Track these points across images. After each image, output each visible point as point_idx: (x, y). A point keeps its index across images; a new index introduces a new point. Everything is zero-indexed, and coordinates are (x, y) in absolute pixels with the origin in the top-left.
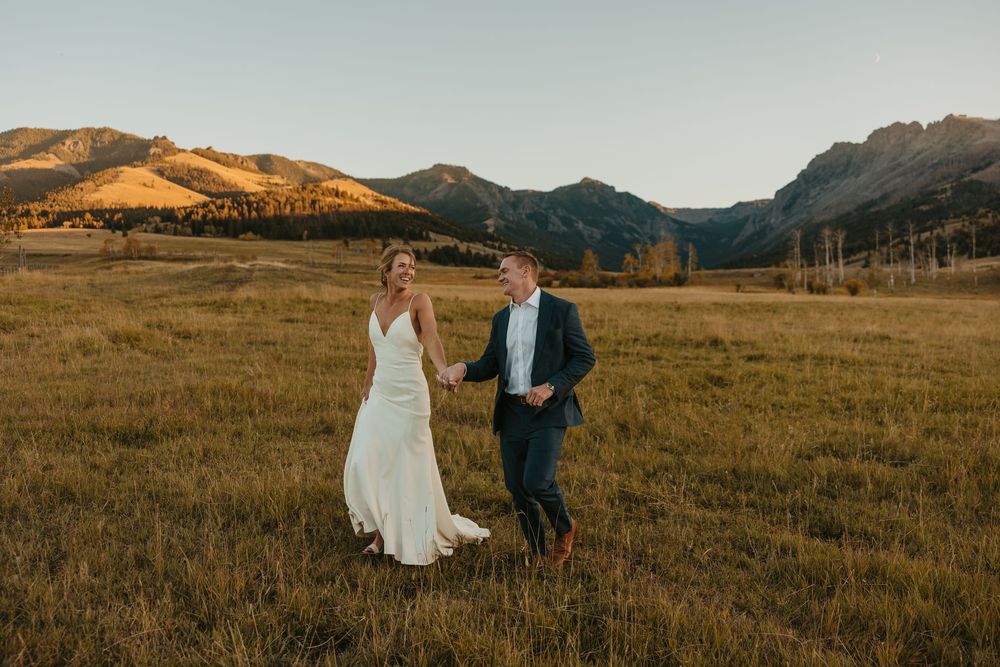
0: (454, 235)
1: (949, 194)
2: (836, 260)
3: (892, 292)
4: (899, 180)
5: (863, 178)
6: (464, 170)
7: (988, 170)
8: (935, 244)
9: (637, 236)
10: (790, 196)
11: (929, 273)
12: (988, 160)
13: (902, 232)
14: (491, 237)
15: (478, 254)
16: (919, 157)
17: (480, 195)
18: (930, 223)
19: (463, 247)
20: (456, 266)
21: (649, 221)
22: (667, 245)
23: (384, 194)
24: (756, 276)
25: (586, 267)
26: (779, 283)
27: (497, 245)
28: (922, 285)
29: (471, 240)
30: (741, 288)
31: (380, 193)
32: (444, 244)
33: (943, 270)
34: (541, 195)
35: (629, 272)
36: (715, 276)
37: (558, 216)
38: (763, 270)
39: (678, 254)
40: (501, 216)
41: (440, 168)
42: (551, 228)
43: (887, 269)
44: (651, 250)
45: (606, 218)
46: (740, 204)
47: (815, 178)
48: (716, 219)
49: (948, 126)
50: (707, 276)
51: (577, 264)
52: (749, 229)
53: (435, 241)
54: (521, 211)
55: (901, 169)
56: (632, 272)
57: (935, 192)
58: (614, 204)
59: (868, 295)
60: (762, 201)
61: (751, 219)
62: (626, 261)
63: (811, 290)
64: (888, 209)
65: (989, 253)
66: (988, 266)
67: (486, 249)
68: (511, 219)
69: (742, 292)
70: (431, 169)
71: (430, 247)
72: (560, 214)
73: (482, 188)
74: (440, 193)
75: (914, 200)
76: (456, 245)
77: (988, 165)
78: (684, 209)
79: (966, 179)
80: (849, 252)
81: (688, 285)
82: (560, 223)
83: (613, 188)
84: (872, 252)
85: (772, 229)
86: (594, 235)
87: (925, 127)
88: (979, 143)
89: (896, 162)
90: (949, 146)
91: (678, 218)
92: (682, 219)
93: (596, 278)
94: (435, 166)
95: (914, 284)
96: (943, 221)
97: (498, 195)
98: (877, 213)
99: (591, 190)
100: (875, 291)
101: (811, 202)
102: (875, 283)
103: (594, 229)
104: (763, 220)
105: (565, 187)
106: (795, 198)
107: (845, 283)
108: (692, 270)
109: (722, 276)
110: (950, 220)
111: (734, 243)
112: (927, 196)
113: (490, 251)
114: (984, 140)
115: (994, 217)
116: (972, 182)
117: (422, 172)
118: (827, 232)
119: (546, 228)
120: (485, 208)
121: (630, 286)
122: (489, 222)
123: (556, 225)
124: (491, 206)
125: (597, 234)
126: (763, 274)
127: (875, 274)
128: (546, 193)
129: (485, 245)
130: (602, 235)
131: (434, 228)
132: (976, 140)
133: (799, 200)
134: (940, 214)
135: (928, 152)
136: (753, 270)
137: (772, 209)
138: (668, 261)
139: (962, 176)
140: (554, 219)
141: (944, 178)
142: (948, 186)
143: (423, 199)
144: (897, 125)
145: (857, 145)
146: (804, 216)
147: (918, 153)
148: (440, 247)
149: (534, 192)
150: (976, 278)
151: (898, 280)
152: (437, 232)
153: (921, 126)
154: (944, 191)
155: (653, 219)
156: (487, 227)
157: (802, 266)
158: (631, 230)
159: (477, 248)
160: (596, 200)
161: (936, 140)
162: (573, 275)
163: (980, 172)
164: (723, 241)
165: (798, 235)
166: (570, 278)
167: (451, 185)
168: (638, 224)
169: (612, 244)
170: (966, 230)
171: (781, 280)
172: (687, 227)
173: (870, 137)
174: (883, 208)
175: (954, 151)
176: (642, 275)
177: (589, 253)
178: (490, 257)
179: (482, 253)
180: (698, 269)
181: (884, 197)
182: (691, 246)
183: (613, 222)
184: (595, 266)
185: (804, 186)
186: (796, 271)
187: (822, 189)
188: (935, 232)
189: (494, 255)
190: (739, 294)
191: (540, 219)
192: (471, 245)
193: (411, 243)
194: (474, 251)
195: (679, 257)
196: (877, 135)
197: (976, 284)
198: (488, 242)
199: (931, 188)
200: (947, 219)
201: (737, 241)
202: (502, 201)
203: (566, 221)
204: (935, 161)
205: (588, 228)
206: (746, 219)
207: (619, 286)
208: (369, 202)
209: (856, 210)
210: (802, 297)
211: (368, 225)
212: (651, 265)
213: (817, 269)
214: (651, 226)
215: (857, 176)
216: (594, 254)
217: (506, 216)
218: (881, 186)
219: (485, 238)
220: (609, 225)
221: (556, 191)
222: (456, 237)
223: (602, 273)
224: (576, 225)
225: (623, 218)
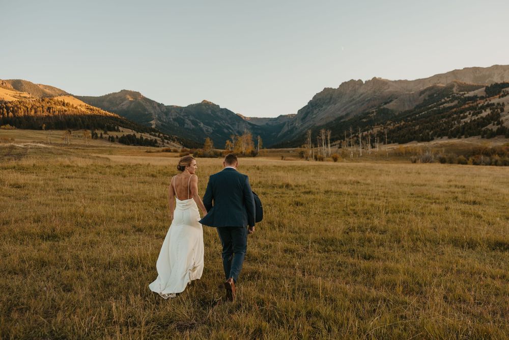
1: (375, 114)
2: (327, 144)
3: (352, 160)
4: (353, 107)
5: (338, 105)
6: (138, 94)
7: (391, 104)
8: (370, 138)
9: (231, 131)
10: (306, 112)
11: (368, 151)
12: (390, 100)
13: (356, 131)
14: (154, 130)
15: (147, 139)
16: (362, 97)
17: (147, 107)
18: (367, 127)
19: (138, 135)
20: (134, 145)
21: (237, 123)
22: (248, 135)
23: (92, 106)
24: (290, 152)
25: (206, 147)
26: (302, 156)
27: (157, 134)
28: (365, 157)
29: (142, 132)
30: (284, 158)
32: (128, 134)
33: (374, 150)
34: (181, 109)
36: (270, 152)
37: (190, 120)
38: (294, 149)
39: (253, 141)
40: (159, 119)
41: (124, 92)
42: (186, 126)
43: (349, 149)
44: (239, 139)
45: (215, 122)
46: (281, 116)
47: (316, 105)
48: (270, 123)
49: (374, 82)
50: (267, 152)
51: (202, 145)
52: (286, 129)
53: (122, 131)
54: (170, 117)
55: (354, 102)
56: (230, 150)
57: (368, 113)
58: (219, 114)
59: (342, 162)
60: (292, 115)
61: (287, 124)
62: (227, 144)
63: (316, 159)
64: (349, 120)
65: (392, 142)
66: (392, 148)
67: (151, 136)
68: (165, 120)
70: (119, 92)
71: (120, 135)
72: (192, 119)
73: (148, 103)
74: (125, 106)
75: (360, 117)
76: (134, 134)
77: (391, 101)
78: (254, 118)
79: (382, 107)
80: (332, 140)
81: (258, 156)
82: (191, 124)
83: (218, 106)
84: (342, 141)
85: (296, 129)
86: (209, 130)
87: (364, 83)
88: (387, 91)
89: (352, 99)
90: (375, 92)
91: (252, 123)
93: (212, 153)
94: (121, 91)
95: (362, 156)
96: (373, 127)
97: (157, 108)
98: (344, 122)
99: (207, 107)
100: (345, 160)
101: (314, 116)
102: (345, 156)
103: (209, 127)
104: (293, 124)
106: (307, 114)
107: (332, 155)
108: (260, 149)
109: (274, 152)
110: (376, 126)
111: (279, 136)
112: (366, 115)
113: (153, 138)
114: (389, 90)
115: (394, 125)
116: (384, 109)
117: (114, 94)
118: (323, 131)
119: (184, 125)
120: (151, 114)
122: (152, 122)
123: (189, 124)
124: (154, 114)
125: (211, 129)
126: (294, 151)
127: (345, 151)
128: (183, 107)
129: (150, 135)
130: (213, 130)
131: (122, 125)
132: (385, 90)
133: (309, 115)
134: (371, 123)
135: (366, 94)
136: (289, 149)
137: (296, 119)
138: (248, 144)
139: (380, 106)
140: (187, 121)
141: (373, 107)
142: (374, 110)
143: (115, 109)
144: (352, 81)
145: (335, 89)
146: (311, 123)
147: (362, 95)
148: (125, 135)
149: (177, 107)
150: (387, 154)
151: (354, 154)
152: (123, 127)
153: (362, 82)
154: (373, 112)
155: (239, 122)
156: (151, 125)
157: (312, 147)
158: (228, 128)
159: (146, 136)
160: (210, 112)
161: (369, 89)
162: (200, 151)
163: (388, 104)
164: (273, 134)
165: (310, 132)
166: (198, 152)
167: (131, 101)
168: (231, 125)
169: (218, 135)
170: (382, 131)
171: (302, 154)
172: (256, 127)
173: (340, 86)
174: (347, 120)
175: (377, 94)
177: (208, 139)
178: (154, 141)
179: (149, 139)
180: (263, 148)
181: (347, 115)
182: (259, 137)
183: (219, 124)
184: (211, 146)
185: (311, 108)
186: (309, 150)
187: (320, 110)
188: (369, 132)
189: (156, 140)
190: (283, 161)
191: (181, 122)
192: (143, 134)
193: (108, 132)
194: (144, 138)
195: (253, 142)
196: (344, 85)
197: (387, 156)
198: (152, 133)
199: (367, 111)
200: (374, 126)
201: (280, 134)
202: (160, 111)
203: (194, 123)
204: (369, 98)
205: (206, 126)
206: (284, 124)
208: (83, 109)
209: (335, 121)
210: (312, 162)
211: (83, 122)
212: (239, 146)
213: (319, 149)
214: (238, 126)
215: (335, 104)
216: (210, 140)
217: (162, 119)
218: (345, 109)
219: (150, 131)
220: (216, 125)
221: (189, 106)
222: (134, 130)
223: (215, 150)
224: (199, 124)
225: (224, 121)
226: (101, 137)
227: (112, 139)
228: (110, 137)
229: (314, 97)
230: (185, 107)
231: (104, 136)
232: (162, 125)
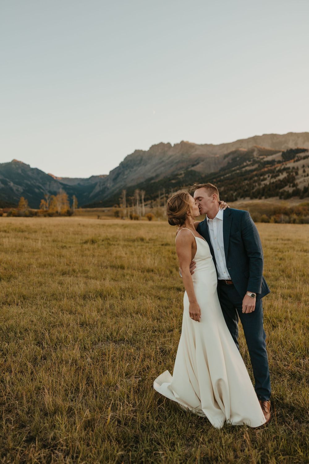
1: (183, 175)
2: (141, 203)
3: (165, 219)
4: (163, 168)
5: (148, 166)
7: (198, 166)
9: (42, 191)
10: (117, 173)
16: (171, 159)
18: (176, 188)
21: (48, 183)
22: (63, 195)
24: (106, 211)
25: (21, 206)
26: (117, 215)
30: (100, 218)
35: (43, 209)
36: (86, 211)
38: (108, 209)
39: (68, 200)
43: (163, 209)
44: (55, 198)
45: (26, 181)
46: (93, 177)
47: (127, 166)
48: (82, 183)
49: (182, 146)
50: (83, 211)
51: (15, 204)
52: (97, 189)
55: (164, 163)
56: (45, 209)
57: (177, 175)
58: (30, 173)
59: (156, 221)
60: (103, 176)
61: (98, 184)
62: (41, 204)
63: (131, 218)
64: (159, 181)
69: (101, 219)
72: (1, 178)
75: (169, 178)
77: (198, 163)
78: (66, 178)
79: (189, 169)
80: (145, 200)
81: (74, 216)
82: (1, 183)
83: (29, 166)
84: (153, 201)
85: (108, 189)
86: (19, 189)
87: (173, 145)
88: (195, 154)
89: (161, 161)
90: (183, 155)
91: (63, 182)
92: (65, 182)
93: (27, 212)
96: (181, 187)
98: (154, 183)
99: (17, 166)
100: (159, 219)
101: (125, 177)
102: (159, 215)
103: (19, 187)
104: (104, 184)
105: (3, 164)
106: (118, 175)
107: (146, 215)
108: (75, 208)
109: (89, 211)
110: (184, 187)
111: (91, 196)
112: (175, 176)
116: (191, 171)
118: (137, 191)
121: (45, 216)
125: (21, 189)
126: (109, 211)
127: (159, 211)
130: (23, 190)
132: (193, 153)
133: (120, 176)
134: (180, 184)
135: (175, 156)
136: (104, 209)
137: (108, 179)
138: (63, 203)
141: (181, 169)
142: (183, 172)
144: (162, 144)
145: (145, 151)
146: (123, 183)
147: (170, 157)
153: (171, 145)
154: (181, 174)
155: (50, 182)
157: (127, 207)
158: (39, 188)
160: (20, 171)
161: (177, 152)
162: (14, 210)
163: (195, 167)
164: (85, 194)
165: (124, 192)
166: (13, 212)
168: (42, 184)
169: (29, 194)
171: (118, 213)
172: (68, 187)
173: (151, 148)
174: (157, 181)
175: (185, 157)
176: (50, 211)
177: (23, 199)
180: (78, 208)
181: (157, 176)
182: (74, 197)
183: (29, 183)
184: (26, 206)
185: (122, 169)
186: (124, 209)
187: (130, 171)
190: (99, 220)
195: (68, 202)
196: (153, 147)
199: (176, 173)
203: (4, 182)
204: (177, 161)
205: (16, 185)
206: (96, 184)
207: (39, 216)
209: (145, 181)
210: (128, 222)
212: (54, 206)
213: (133, 208)
214: (50, 186)
215: (145, 166)
216: (25, 199)
218: (155, 171)
220: (27, 184)
223: (30, 209)
224: (9, 184)
225: (35, 181)
229: (126, 159)
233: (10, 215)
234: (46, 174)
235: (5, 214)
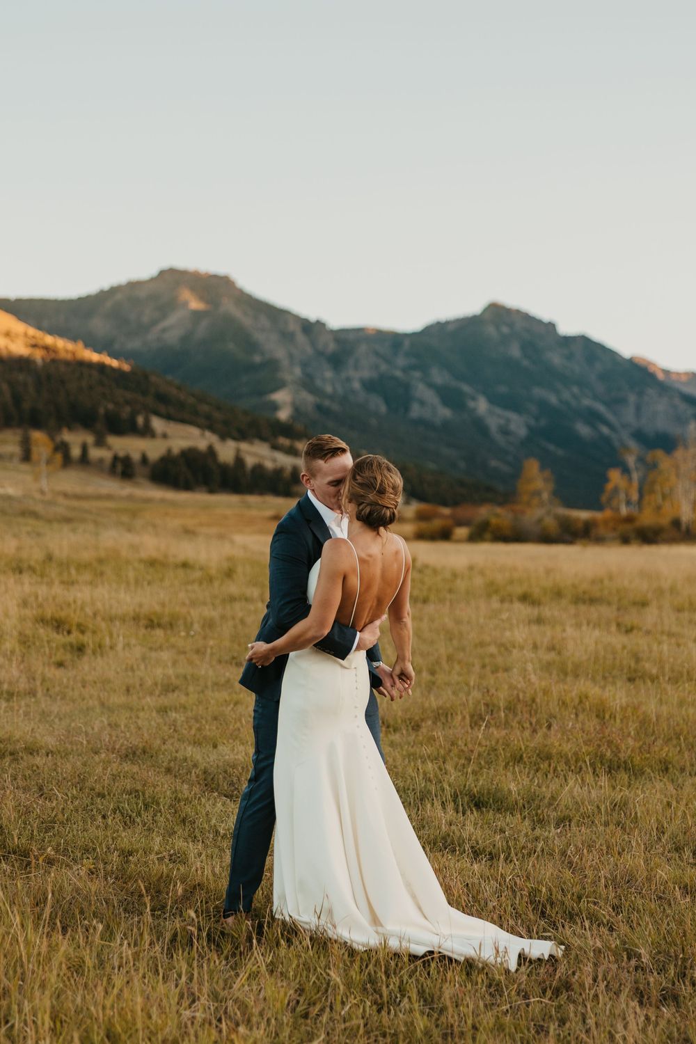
0: (208, 424)
6: (226, 282)
9: (605, 430)
14: (286, 430)
15: (259, 466)
17: (259, 337)
19: (226, 451)
20: (211, 491)
21: (632, 398)
23: (50, 332)
25: (525, 498)
29: (242, 436)
31: (39, 328)
32: (185, 444)
34: (395, 341)
35: (617, 510)
37: (431, 385)
40: (307, 383)
41: (172, 278)
42: (416, 411)
44: (665, 462)
45: (538, 392)
51: (504, 492)
53: (165, 436)
54: (351, 373)
56: (624, 511)
58: (556, 359)
62: (610, 486)
67: (277, 454)
68: (330, 389)
70: (152, 280)
71: (154, 449)
72: (440, 381)
73: (264, 321)
74: (172, 329)
76: (211, 447)
82: (437, 401)
83: (551, 326)
86: (513, 427)
93: (550, 523)
94: (162, 273)
97: (301, 338)
99: (505, 330)
103: (511, 415)
105: (447, 323)
113: (285, 461)
117: (133, 285)
119: (406, 411)
120: (272, 365)
121: (625, 540)
122: (281, 396)
123: (428, 404)
124: (286, 363)
125: (518, 425)
128: (406, 335)
129: (275, 447)
130: (529, 427)
131: (162, 409)
140: (421, 390)
143: (134, 344)
148: (176, 451)
149: (381, 333)
152: (168, 417)
155: (641, 394)
156: (275, 407)
158: (593, 418)
159: (258, 454)
160: (515, 351)
162: (497, 515)
166: (494, 521)
167: (197, 315)
168: (607, 404)
169: (552, 447)
176: (647, 518)
177: (532, 467)
178: (287, 473)
179: (269, 465)
183: (553, 399)
184: (545, 496)
189: (293, 467)
191: (393, 391)
192: (244, 446)
193: (111, 440)
194: (250, 461)
198: (280, 440)
202: (309, 351)
203: (450, 397)
205: (498, 410)
207: (599, 540)
208: (19, 348)
211: (17, 399)
212: (664, 497)
214: (638, 409)
216: (542, 469)
217: (318, 383)
219: (273, 432)
220: (543, 405)
221: (428, 331)
222: (212, 428)
223: (563, 511)
224: (471, 404)
225: (575, 390)
226: (84, 460)
227: (123, 469)
228: (116, 458)
230: (414, 335)
231: (95, 453)
232: (319, 408)
233: (481, 533)
234: (625, 359)
235: (462, 532)
